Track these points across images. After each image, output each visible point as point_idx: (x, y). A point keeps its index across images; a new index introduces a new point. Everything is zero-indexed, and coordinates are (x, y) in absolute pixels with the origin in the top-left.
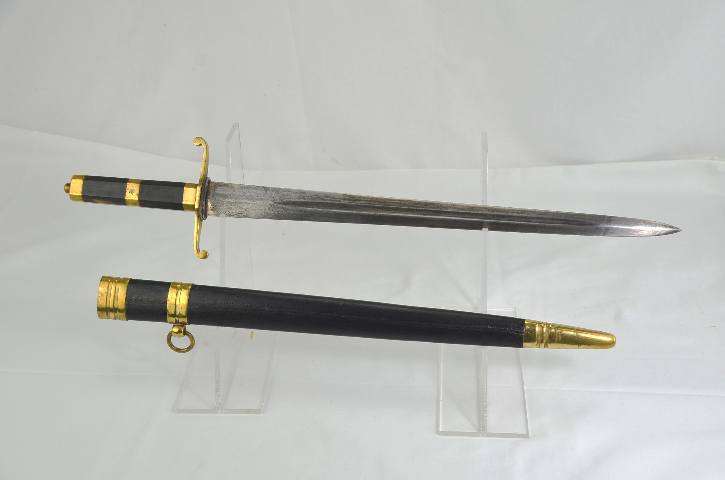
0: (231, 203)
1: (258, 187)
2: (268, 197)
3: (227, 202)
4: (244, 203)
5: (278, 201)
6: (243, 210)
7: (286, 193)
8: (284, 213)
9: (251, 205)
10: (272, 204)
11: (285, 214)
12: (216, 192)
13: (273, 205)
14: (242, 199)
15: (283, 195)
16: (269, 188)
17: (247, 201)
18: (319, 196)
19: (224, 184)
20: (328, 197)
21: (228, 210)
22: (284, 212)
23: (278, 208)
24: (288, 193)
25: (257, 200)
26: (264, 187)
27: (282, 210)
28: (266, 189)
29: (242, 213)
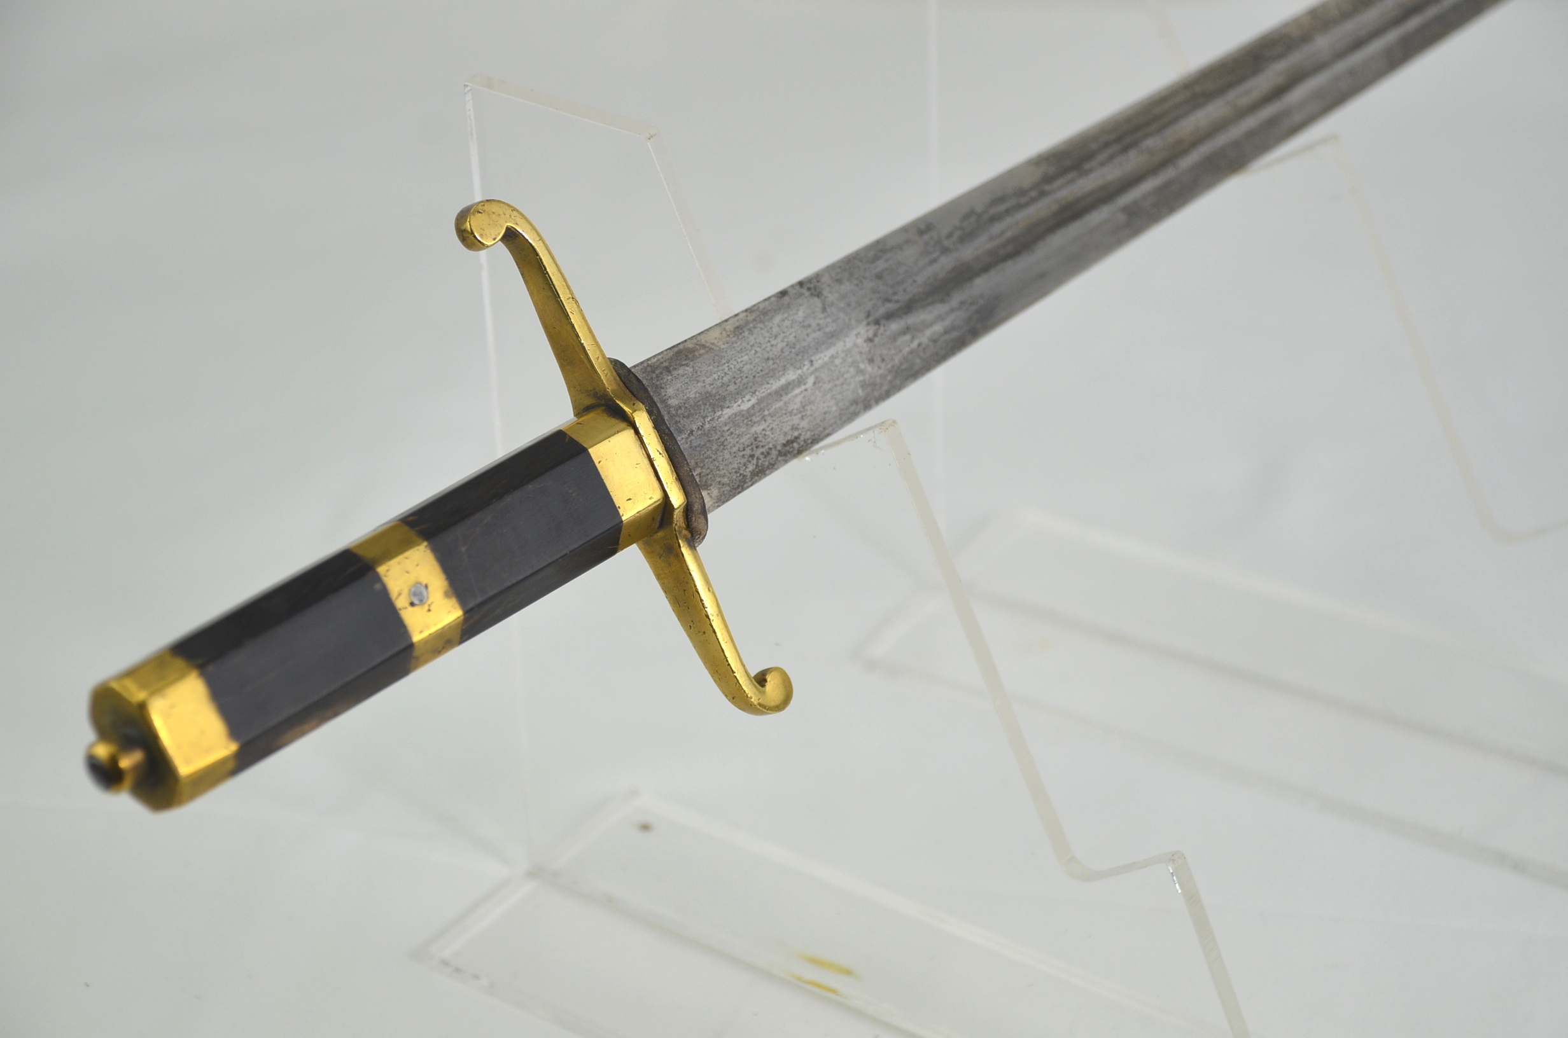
0: (747, 417)
1: (783, 293)
2: (842, 315)
3: (732, 419)
4: (786, 389)
5: (882, 310)
6: (796, 420)
7: (881, 265)
8: (919, 345)
9: (811, 380)
10: (870, 334)
11: (924, 349)
12: (673, 402)
13: (875, 335)
14: (771, 374)
15: (879, 277)
16: (817, 277)
17: (791, 375)
18: (979, 209)
19: (671, 354)
20: (1001, 199)
21: (748, 452)
22: (915, 343)
23: (894, 338)
24: (887, 260)
25: (819, 346)
26: (801, 284)
27: (907, 337)
28: (810, 286)
29: (796, 434)
